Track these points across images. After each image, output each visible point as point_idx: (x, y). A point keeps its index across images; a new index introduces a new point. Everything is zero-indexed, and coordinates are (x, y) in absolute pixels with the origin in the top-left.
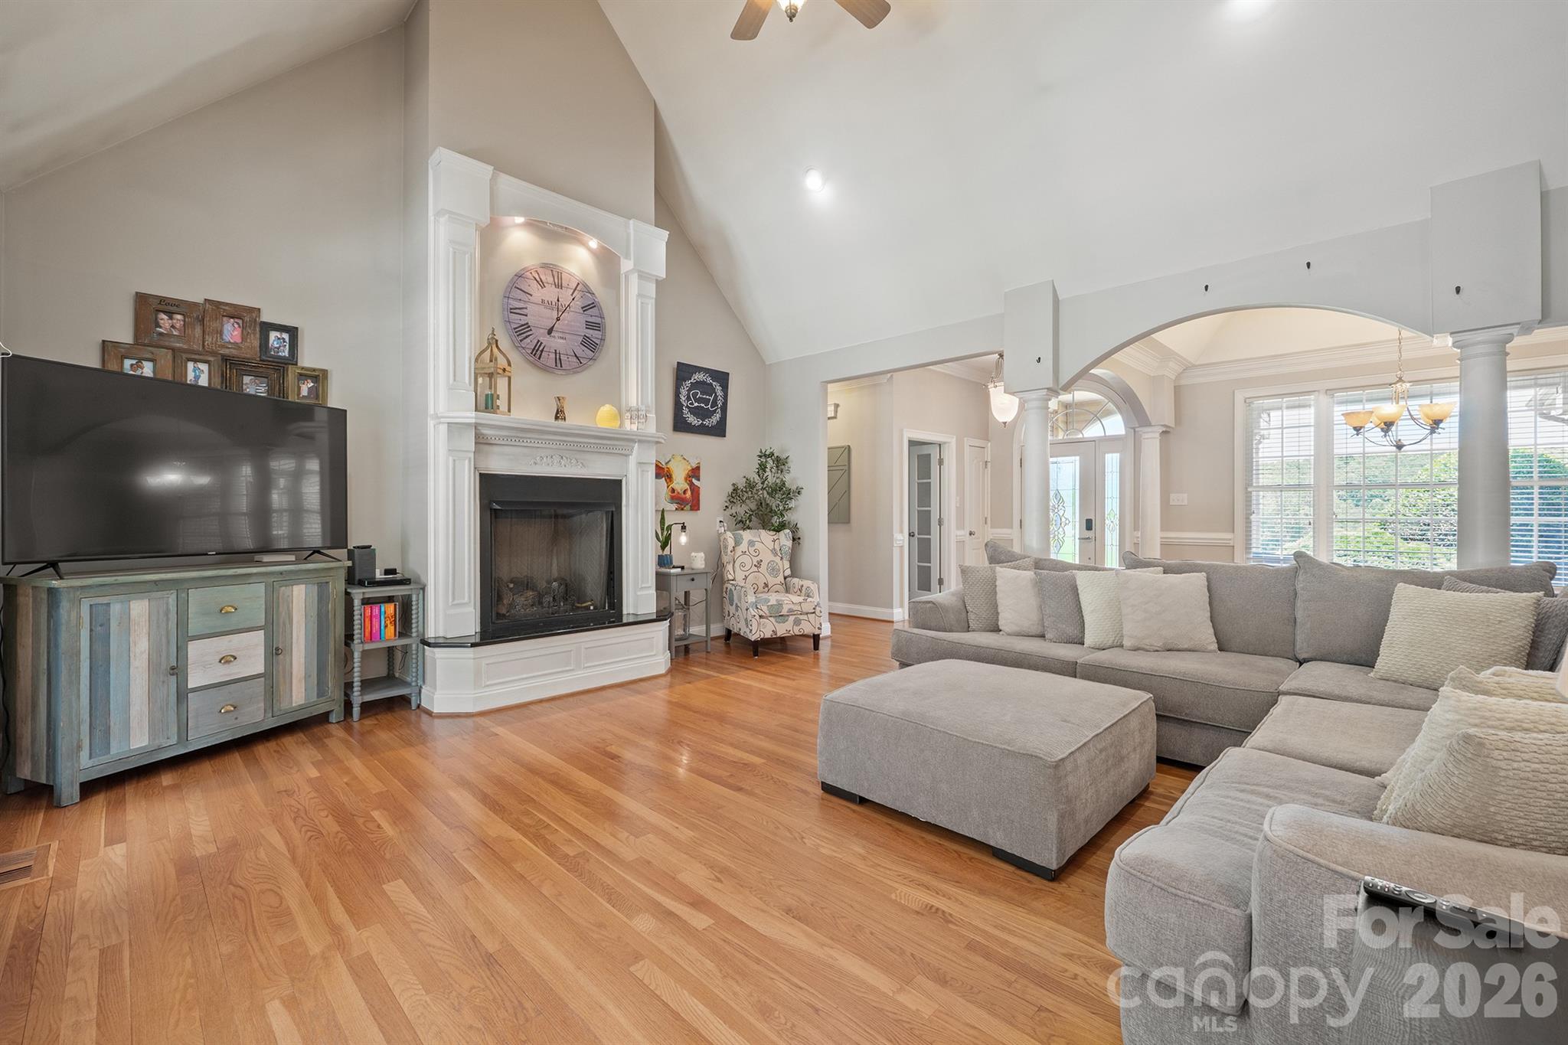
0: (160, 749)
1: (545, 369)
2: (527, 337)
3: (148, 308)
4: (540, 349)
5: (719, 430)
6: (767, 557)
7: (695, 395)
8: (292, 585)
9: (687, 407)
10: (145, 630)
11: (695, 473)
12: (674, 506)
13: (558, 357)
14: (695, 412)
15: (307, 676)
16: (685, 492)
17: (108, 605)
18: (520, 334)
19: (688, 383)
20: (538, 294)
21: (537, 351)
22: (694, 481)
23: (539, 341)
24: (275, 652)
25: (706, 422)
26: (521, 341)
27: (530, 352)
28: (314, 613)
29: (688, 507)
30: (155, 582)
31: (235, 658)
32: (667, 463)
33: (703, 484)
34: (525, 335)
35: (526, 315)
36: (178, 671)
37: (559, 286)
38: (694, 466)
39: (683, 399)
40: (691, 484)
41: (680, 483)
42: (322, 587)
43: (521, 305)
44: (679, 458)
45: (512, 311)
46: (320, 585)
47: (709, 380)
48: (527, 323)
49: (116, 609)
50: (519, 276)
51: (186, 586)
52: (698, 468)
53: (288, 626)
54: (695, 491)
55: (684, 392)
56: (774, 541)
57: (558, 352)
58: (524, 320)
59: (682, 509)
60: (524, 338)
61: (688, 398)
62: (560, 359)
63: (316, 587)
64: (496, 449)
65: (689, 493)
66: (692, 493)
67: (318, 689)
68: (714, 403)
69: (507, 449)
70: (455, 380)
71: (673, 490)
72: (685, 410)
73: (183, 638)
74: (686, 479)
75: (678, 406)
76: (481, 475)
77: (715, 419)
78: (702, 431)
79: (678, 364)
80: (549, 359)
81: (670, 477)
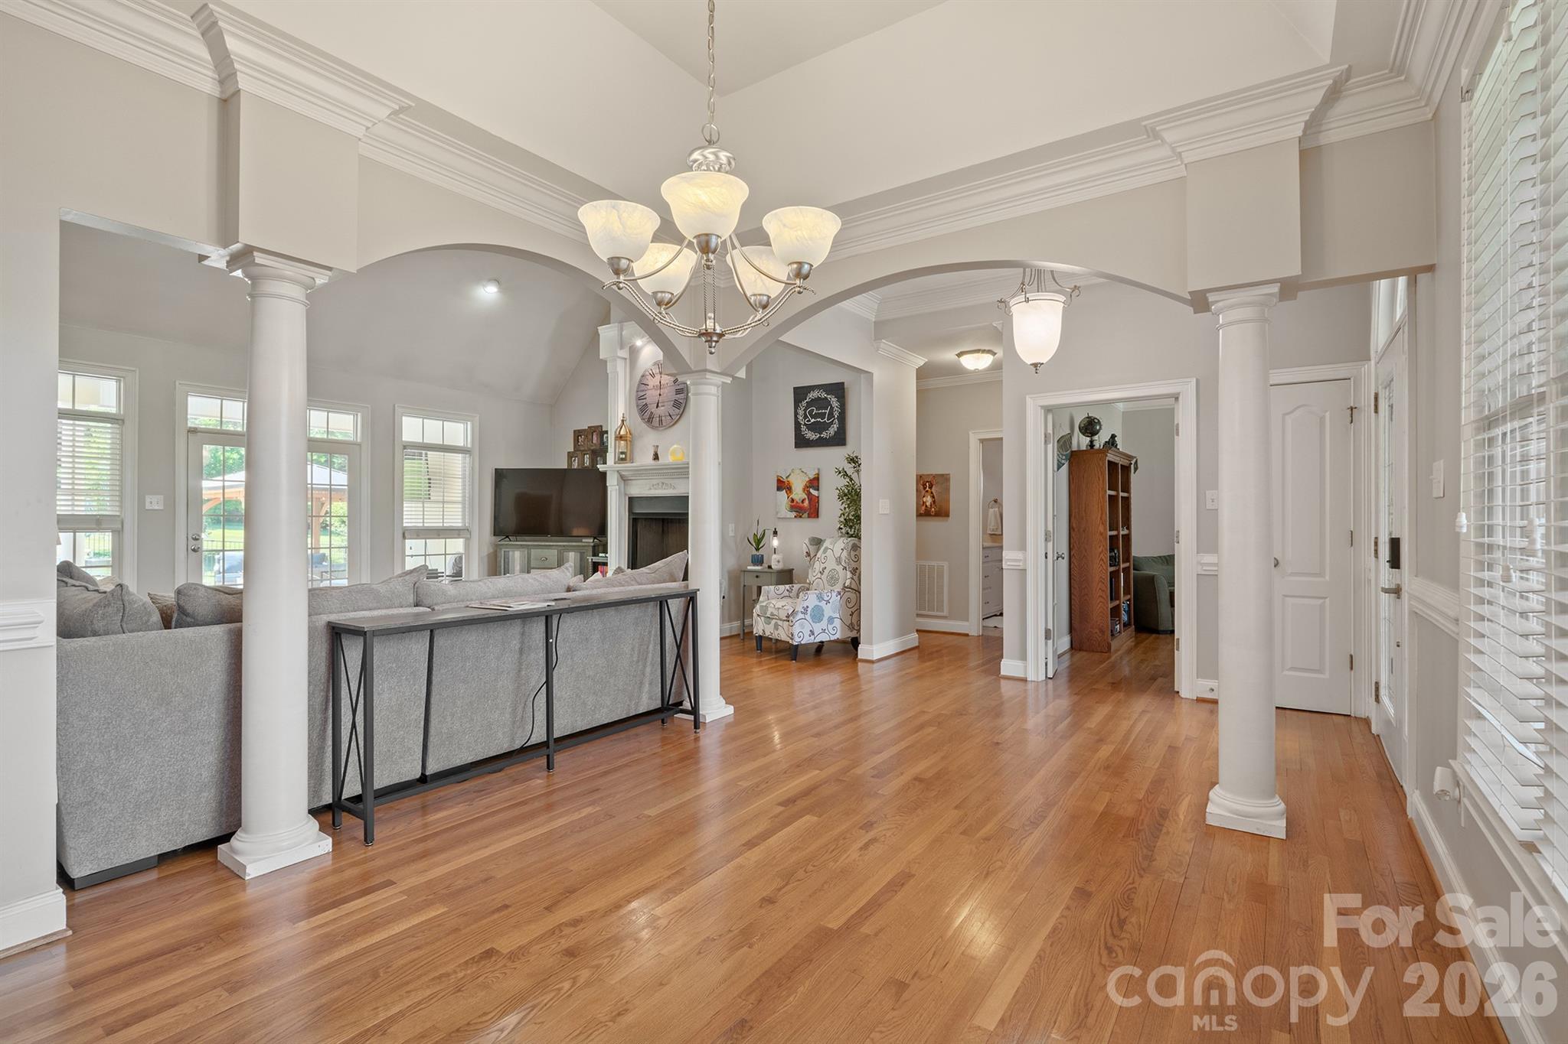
1: (654, 428)
2: (645, 412)
3: (578, 434)
4: (652, 417)
5: (840, 439)
7: (811, 413)
8: (569, 552)
9: (805, 424)
10: (519, 561)
11: (814, 483)
12: (793, 514)
14: (812, 427)
16: (803, 501)
17: (508, 551)
18: (642, 411)
19: (804, 403)
20: (651, 383)
21: (650, 419)
22: (812, 491)
23: (651, 411)
25: (825, 435)
26: (643, 415)
27: (646, 420)
28: (578, 565)
29: (806, 515)
30: (521, 545)
32: (787, 478)
35: (645, 399)
38: (813, 478)
39: (801, 419)
40: (809, 494)
41: (799, 494)
42: (582, 554)
43: (643, 393)
44: (798, 471)
45: (639, 398)
46: (581, 553)
47: (824, 395)
48: (646, 403)
49: (511, 553)
50: (644, 376)
51: (531, 548)
52: (816, 479)
54: (814, 503)
55: (801, 412)
57: (660, 415)
59: (801, 517)
61: (806, 417)
62: (661, 420)
63: (579, 554)
64: (634, 482)
65: (806, 503)
66: (809, 503)
68: (831, 415)
69: (637, 482)
71: (793, 500)
72: (803, 428)
73: (530, 568)
74: (804, 490)
75: (797, 425)
76: (629, 498)
77: (832, 430)
78: (821, 443)
79: (795, 389)
80: (655, 422)
81: (789, 489)
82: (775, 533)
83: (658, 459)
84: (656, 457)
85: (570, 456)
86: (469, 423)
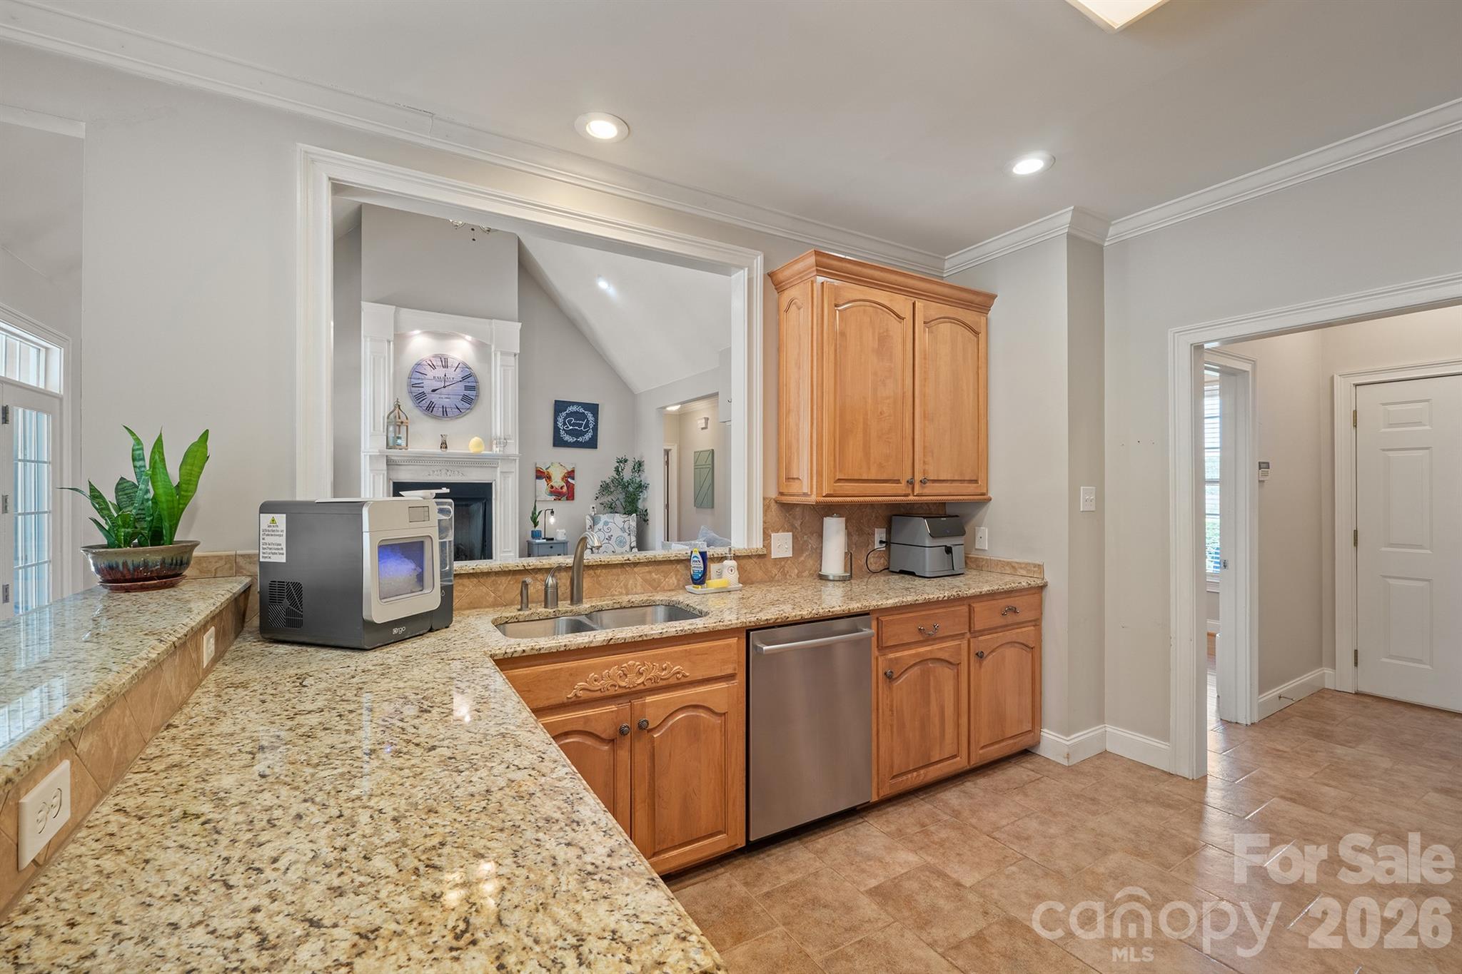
1: (436, 417)
2: (423, 400)
4: (432, 406)
5: (592, 444)
6: (616, 533)
7: (569, 422)
9: (564, 430)
11: (571, 474)
12: (553, 497)
13: (445, 409)
14: (568, 432)
16: (562, 488)
18: (418, 398)
19: (564, 414)
20: (431, 373)
21: (430, 408)
22: (570, 480)
23: (431, 400)
25: (580, 439)
26: (419, 403)
27: (424, 408)
29: (565, 498)
32: (546, 469)
33: (578, 483)
34: (421, 399)
35: (421, 387)
37: (446, 366)
38: (570, 470)
39: (560, 425)
40: (567, 482)
41: (557, 481)
43: (420, 381)
44: (557, 465)
45: (413, 386)
47: (582, 410)
48: (424, 392)
50: (418, 364)
52: (573, 471)
54: (571, 489)
55: (560, 420)
56: (624, 522)
57: (445, 406)
58: (421, 390)
59: (559, 500)
60: (421, 401)
61: (565, 424)
62: (446, 411)
64: (401, 468)
65: (565, 489)
66: (568, 489)
68: (587, 426)
69: (410, 467)
70: (374, 430)
71: (552, 487)
72: (562, 432)
74: (563, 479)
75: (556, 429)
76: (394, 483)
77: (588, 436)
78: (577, 445)
79: (556, 401)
80: (438, 411)
81: (549, 478)
82: (552, 512)
83: (446, 447)
84: (444, 445)
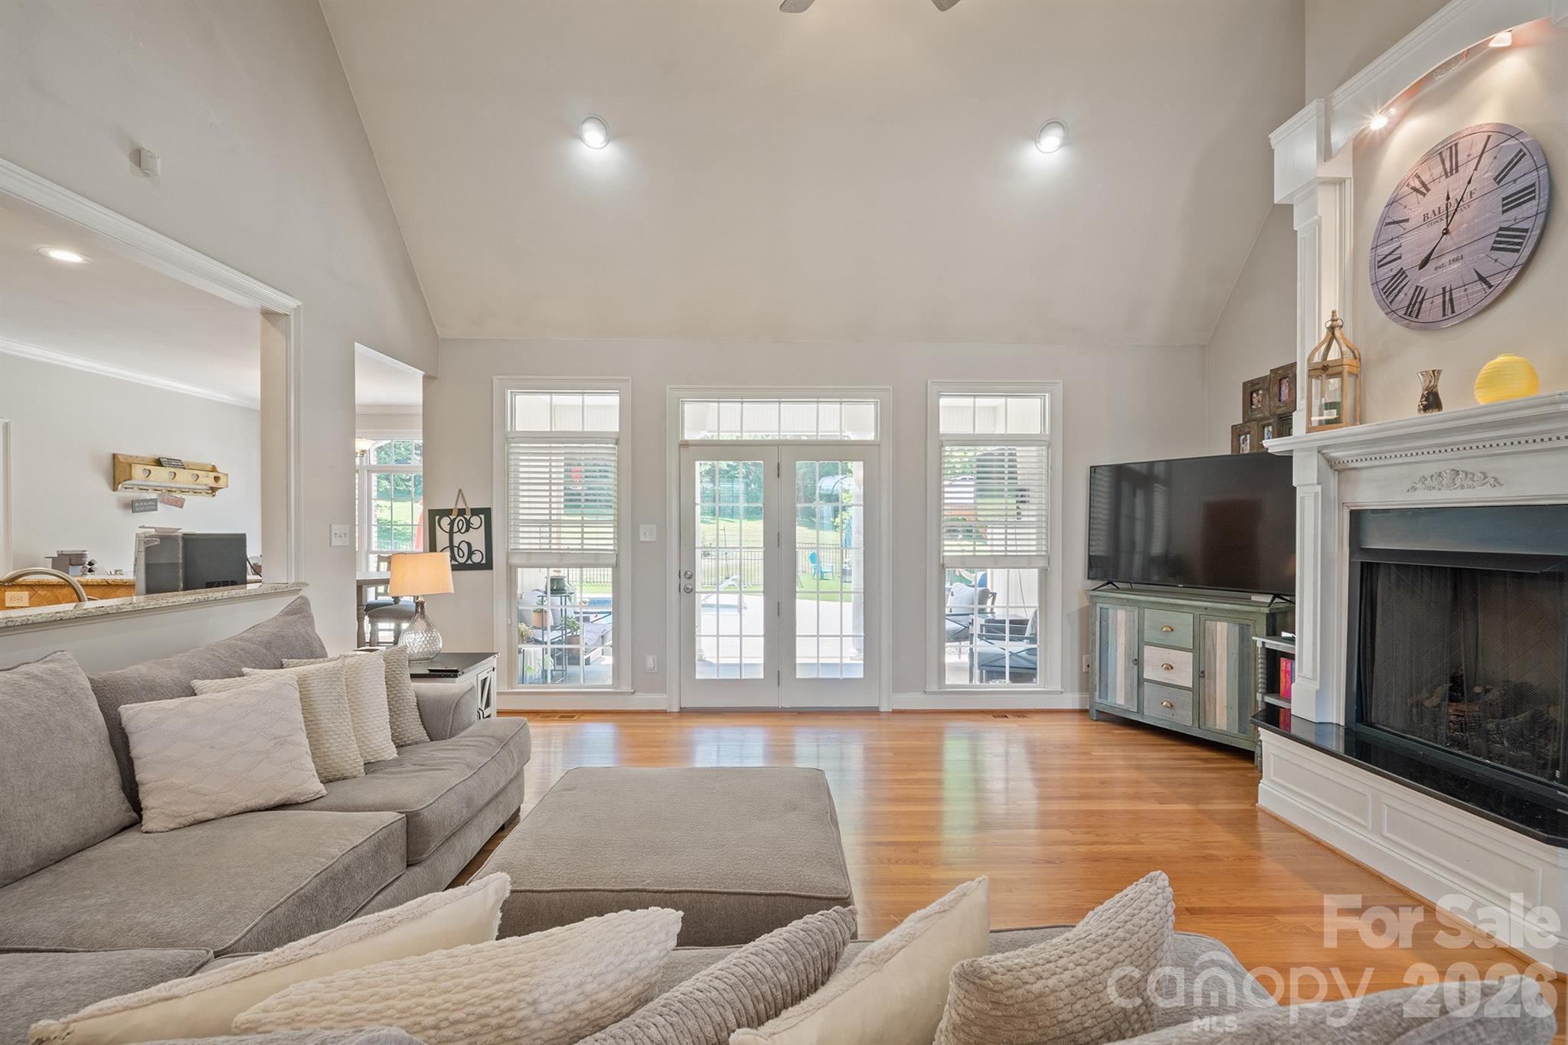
0: (1127, 711)
1: (1428, 326)
2: (1400, 291)
4: (1419, 300)
8: (1217, 621)
10: (1124, 630)
13: (1447, 298)
15: (1229, 707)
17: (1108, 609)
18: (1390, 293)
20: (1418, 211)
21: (1412, 307)
23: (1417, 287)
24: (1201, 674)
26: (1391, 303)
27: (1401, 313)
28: (1235, 651)
30: (1128, 600)
31: (1172, 668)
34: (1397, 291)
35: (1400, 258)
36: (1138, 662)
37: (1453, 170)
42: (1246, 632)
43: (1395, 245)
45: (1382, 263)
46: (1243, 627)
48: (1402, 269)
49: (1111, 612)
50: (1393, 201)
51: (1144, 606)
53: (1212, 656)
57: (1448, 289)
58: (1395, 267)
60: (1396, 296)
62: (1451, 300)
63: (1238, 628)
64: (1365, 474)
67: (1240, 724)
69: (1376, 472)
73: (1141, 643)
76: (1352, 512)
80: (1431, 309)
83: (1438, 406)
84: (1432, 401)
85: (1237, 432)
86: (1047, 395)
